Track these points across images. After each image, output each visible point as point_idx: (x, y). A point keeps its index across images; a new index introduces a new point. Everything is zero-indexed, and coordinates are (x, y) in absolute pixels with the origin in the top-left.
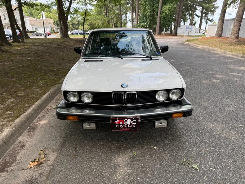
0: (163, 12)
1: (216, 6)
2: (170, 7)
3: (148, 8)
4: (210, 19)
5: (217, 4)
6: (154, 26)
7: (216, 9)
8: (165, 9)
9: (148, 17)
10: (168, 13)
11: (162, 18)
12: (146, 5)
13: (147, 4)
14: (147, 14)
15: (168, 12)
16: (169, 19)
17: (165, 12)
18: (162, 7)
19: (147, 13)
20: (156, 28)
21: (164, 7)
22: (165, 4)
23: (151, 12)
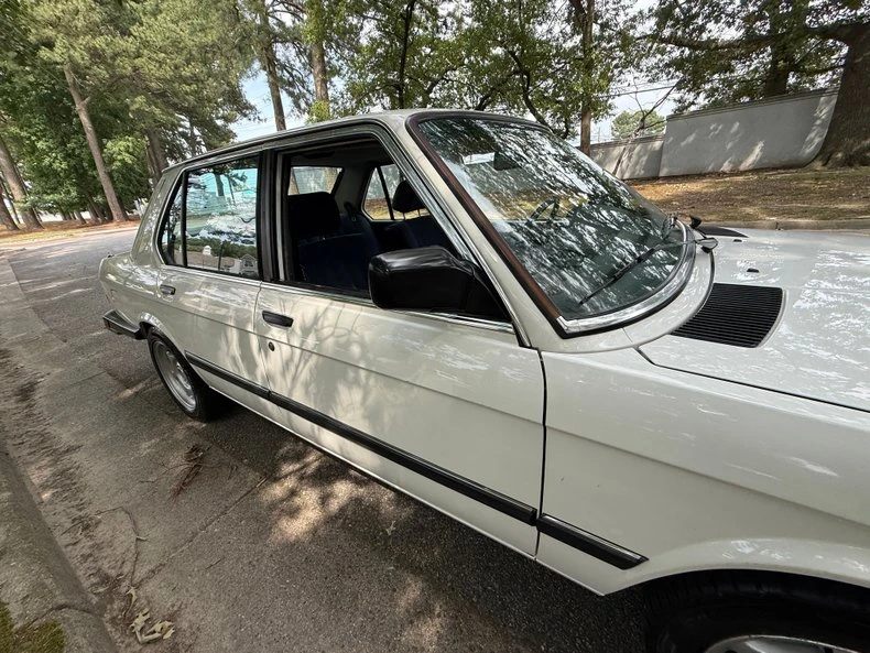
0: (112, 160)
2: (130, 144)
3: (50, 148)
4: (240, 175)
6: (99, 199)
8: (115, 149)
10: (130, 162)
11: (115, 175)
12: (33, 138)
13: (35, 135)
14: (51, 165)
15: (128, 159)
16: (138, 177)
17: (119, 157)
18: (102, 147)
19: (53, 162)
20: (110, 204)
21: (109, 144)
22: (109, 138)
23: (65, 159)
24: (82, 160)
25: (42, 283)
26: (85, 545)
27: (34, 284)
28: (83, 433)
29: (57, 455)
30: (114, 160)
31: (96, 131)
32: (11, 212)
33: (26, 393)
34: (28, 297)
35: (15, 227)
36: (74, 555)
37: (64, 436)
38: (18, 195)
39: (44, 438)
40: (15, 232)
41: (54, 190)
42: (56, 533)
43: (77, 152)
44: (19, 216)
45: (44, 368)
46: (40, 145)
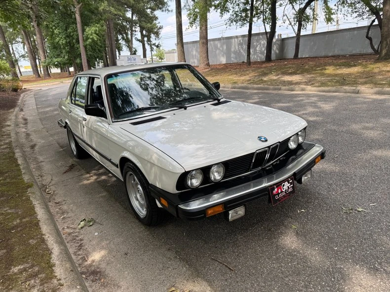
0: (87, 38)
1: (159, 25)
2: (97, 29)
3: (60, 33)
4: (157, 44)
5: (159, 23)
6: (78, 61)
7: (160, 30)
8: (90, 32)
9: (62, 47)
10: (96, 39)
11: (88, 47)
12: (54, 28)
13: (54, 26)
14: (59, 42)
15: (95, 37)
16: (99, 48)
17: (91, 37)
18: (83, 31)
19: (60, 40)
20: (83, 64)
21: (87, 29)
22: (88, 26)
23: (65, 38)
24: (73, 39)
25: (45, 107)
26: (40, 179)
27: (42, 108)
28: (46, 158)
29: (38, 163)
30: (88, 39)
31: (82, 22)
32: (38, 67)
33: (33, 147)
34: (39, 113)
35: (39, 76)
36: (38, 180)
37: (41, 158)
38: (43, 59)
39: (36, 158)
40: (39, 79)
41: (58, 56)
42: (35, 177)
43: (72, 34)
44: (42, 69)
45: (39, 140)
46: (56, 31)
